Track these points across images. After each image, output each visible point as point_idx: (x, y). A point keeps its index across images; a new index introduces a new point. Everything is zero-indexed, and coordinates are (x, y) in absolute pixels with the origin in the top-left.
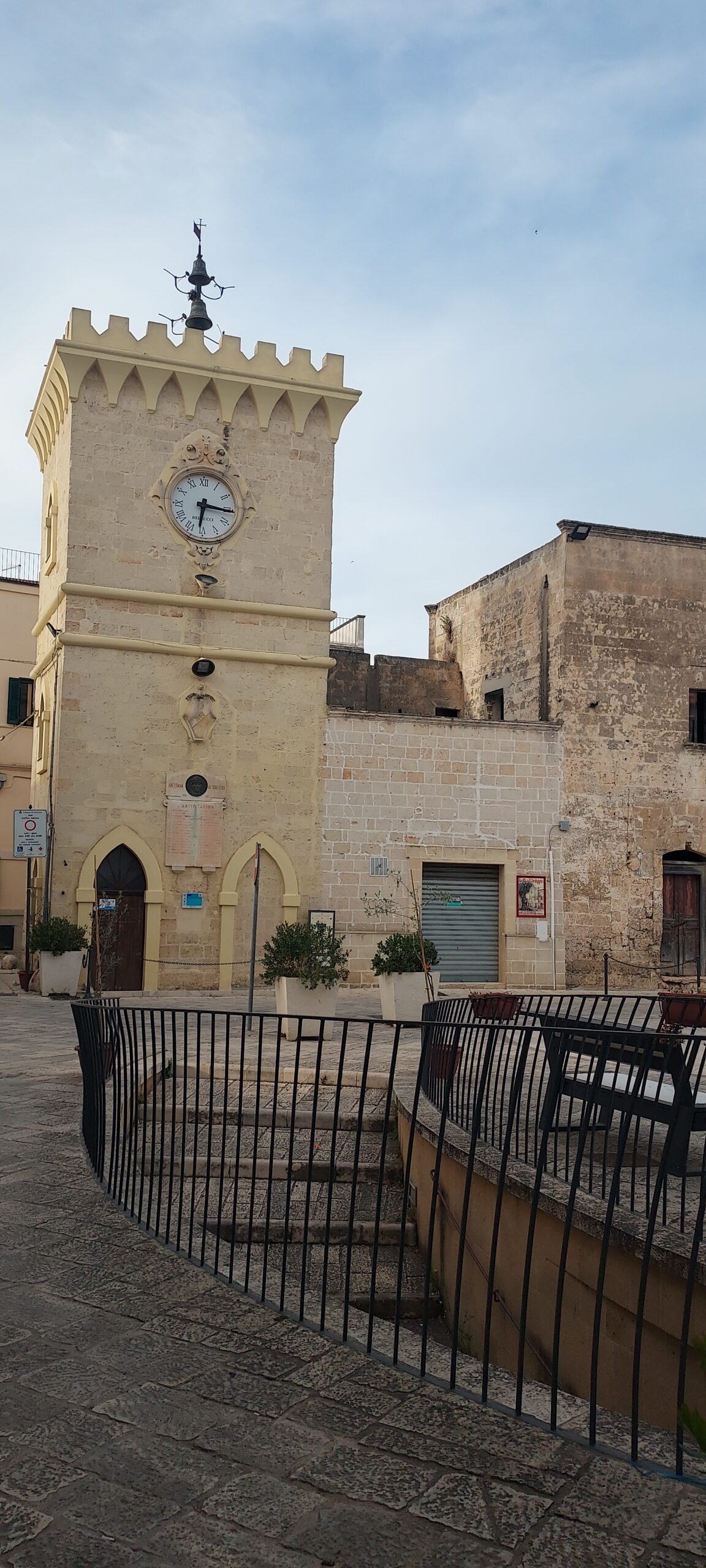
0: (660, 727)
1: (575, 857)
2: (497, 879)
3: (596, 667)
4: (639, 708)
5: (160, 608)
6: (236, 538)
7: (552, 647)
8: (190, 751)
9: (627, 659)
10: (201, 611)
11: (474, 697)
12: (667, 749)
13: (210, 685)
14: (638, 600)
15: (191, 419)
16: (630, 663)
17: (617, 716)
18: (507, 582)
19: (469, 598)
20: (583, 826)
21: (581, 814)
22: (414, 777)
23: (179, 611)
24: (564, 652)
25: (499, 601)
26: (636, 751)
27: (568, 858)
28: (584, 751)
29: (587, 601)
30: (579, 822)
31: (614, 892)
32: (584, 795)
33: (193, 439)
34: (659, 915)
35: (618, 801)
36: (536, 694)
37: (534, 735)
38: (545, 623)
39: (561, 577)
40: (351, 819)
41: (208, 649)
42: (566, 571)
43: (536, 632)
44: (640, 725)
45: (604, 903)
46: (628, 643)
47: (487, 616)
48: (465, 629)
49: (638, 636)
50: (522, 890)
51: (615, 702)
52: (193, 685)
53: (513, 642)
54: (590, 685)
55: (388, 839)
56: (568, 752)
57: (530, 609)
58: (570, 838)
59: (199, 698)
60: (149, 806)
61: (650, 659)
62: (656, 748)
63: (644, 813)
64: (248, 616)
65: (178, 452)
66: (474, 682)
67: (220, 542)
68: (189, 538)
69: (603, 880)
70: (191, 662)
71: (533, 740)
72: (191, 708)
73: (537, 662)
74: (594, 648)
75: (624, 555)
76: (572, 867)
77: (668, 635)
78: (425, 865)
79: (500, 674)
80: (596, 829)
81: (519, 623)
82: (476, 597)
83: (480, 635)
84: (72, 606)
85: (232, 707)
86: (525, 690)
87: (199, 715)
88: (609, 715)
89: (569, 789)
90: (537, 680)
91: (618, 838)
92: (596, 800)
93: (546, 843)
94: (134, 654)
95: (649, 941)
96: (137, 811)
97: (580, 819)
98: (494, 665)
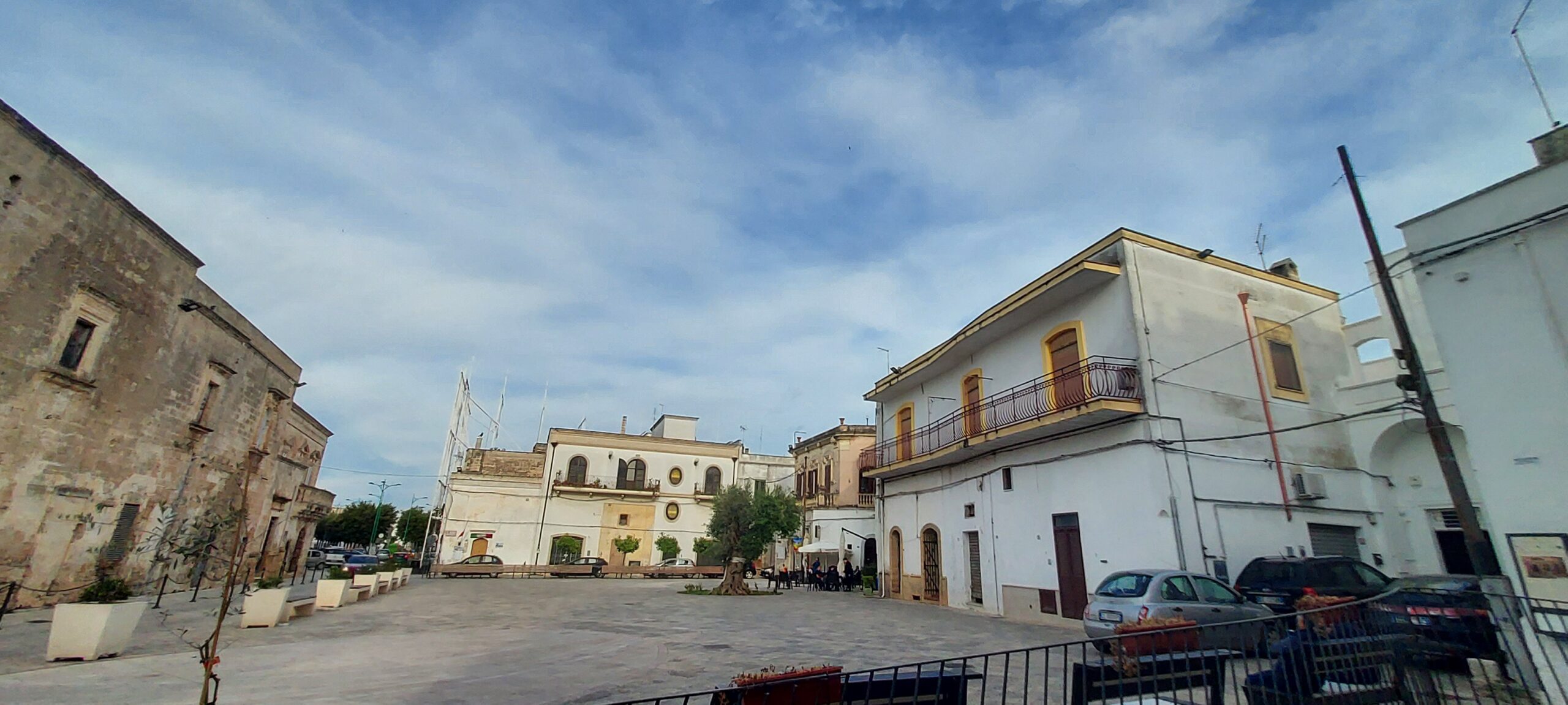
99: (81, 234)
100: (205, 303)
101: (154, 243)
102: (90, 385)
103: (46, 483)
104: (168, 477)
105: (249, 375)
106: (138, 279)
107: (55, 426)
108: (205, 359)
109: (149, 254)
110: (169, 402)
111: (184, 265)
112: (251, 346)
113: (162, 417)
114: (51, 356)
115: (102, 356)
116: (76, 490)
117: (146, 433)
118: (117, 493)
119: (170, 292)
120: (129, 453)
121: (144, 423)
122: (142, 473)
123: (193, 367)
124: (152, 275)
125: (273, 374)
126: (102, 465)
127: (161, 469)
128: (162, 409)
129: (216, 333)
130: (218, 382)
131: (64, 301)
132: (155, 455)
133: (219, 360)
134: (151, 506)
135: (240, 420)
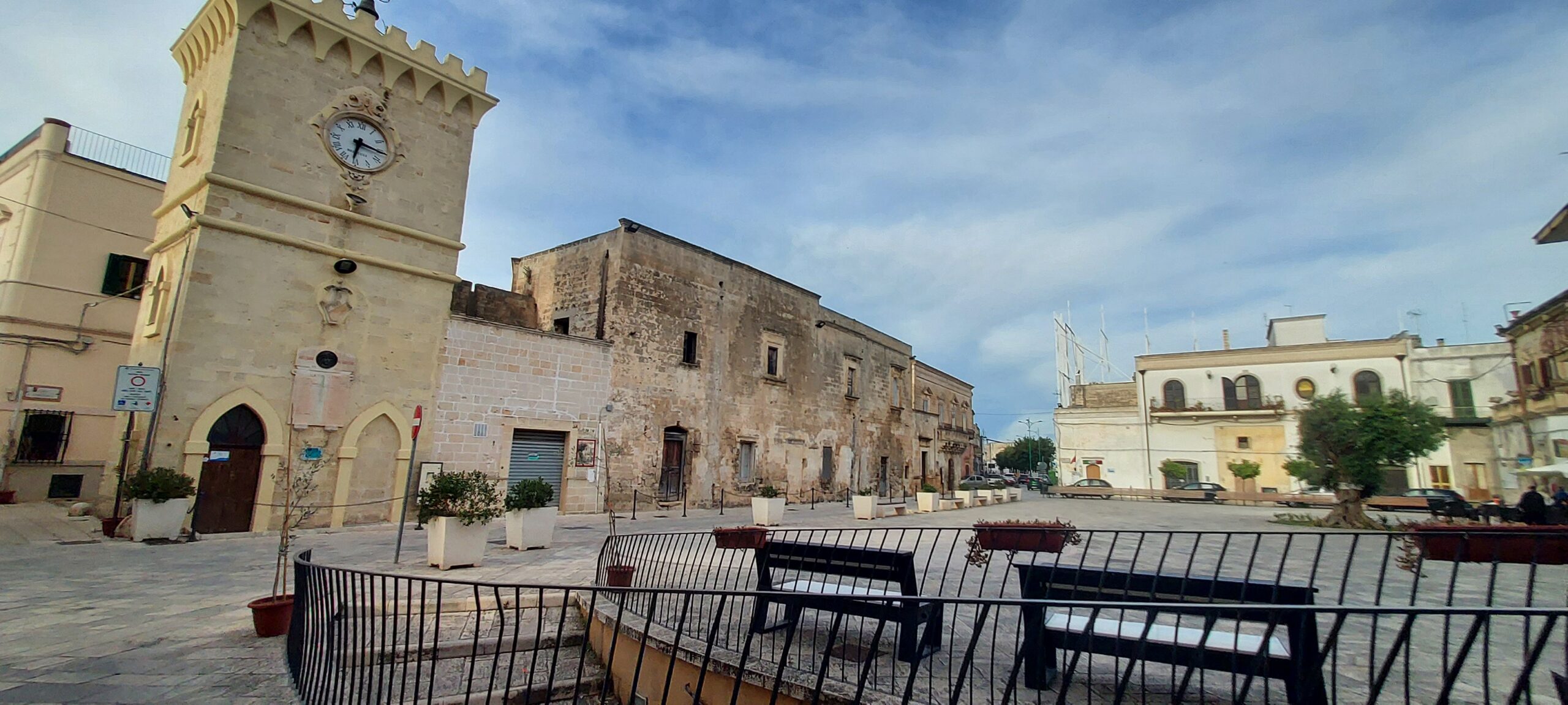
0: (667, 352)
1: (614, 428)
2: (564, 441)
3: (635, 311)
4: (657, 338)
5: (308, 213)
6: (384, 174)
7: (609, 294)
8: (323, 331)
9: (653, 308)
10: (348, 222)
11: (545, 321)
12: (671, 365)
13: (348, 282)
14: (661, 275)
15: (356, 76)
16: (655, 311)
17: (645, 342)
18: (578, 250)
19: (546, 257)
20: (620, 408)
21: (620, 401)
22: (513, 369)
23: (326, 218)
24: (618, 298)
25: (570, 262)
26: (655, 365)
27: (611, 428)
28: (624, 361)
29: (633, 270)
30: (618, 406)
31: (635, 451)
32: (623, 389)
33: (356, 91)
34: (660, 466)
35: (642, 394)
36: (594, 323)
37: (596, 348)
38: (604, 279)
39: (619, 253)
40: (462, 395)
41: (351, 253)
42: (622, 249)
43: (598, 284)
44: (657, 349)
45: (629, 457)
46: (654, 299)
47: (560, 270)
48: (542, 277)
49: (660, 296)
50: (581, 448)
51: (644, 334)
52: (334, 279)
53: (580, 289)
54: (631, 321)
55: (489, 411)
56: (615, 361)
57: (594, 269)
58: (612, 416)
59: (338, 290)
60: (277, 373)
61: (665, 310)
62: (665, 363)
63: (656, 403)
64: (390, 233)
65: (341, 98)
66: (546, 311)
67: (372, 173)
68: (343, 164)
69: (631, 443)
70: (335, 261)
71: (595, 351)
72: (330, 297)
73: (597, 302)
74: (635, 299)
75: (655, 247)
76: (612, 434)
77: (676, 298)
78: (516, 430)
79: (567, 308)
80: (628, 411)
81: (585, 277)
82: (553, 257)
83: (554, 281)
84: (215, 194)
85: (367, 301)
86: (586, 320)
87: (335, 304)
88: (640, 341)
89: (614, 384)
90: (597, 314)
91: (641, 417)
92: (630, 392)
93: (597, 418)
94: (277, 245)
95: (653, 481)
96: (263, 377)
97: (620, 404)
98: (563, 302)
99: (756, 301)
100: (830, 320)
101: (792, 293)
102: (783, 382)
103: (782, 437)
104: (842, 430)
105: (873, 358)
106: (790, 317)
107: (776, 406)
108: (842, 354)
109: (791, 300)
110: (827, 384)
111: (811, 300)
112: (868, 339)
113: (827, 394)
114: (763, 370)
115: (786, 364)
116: (796, 440)
117: (821, 405)
118: (817, 441)
119: (808, 319)
120: (815, 417)
121: (818, 399)
122: (826, 428)
123: (835, 360)
124: (796, 312)
125: (890, 354)
126: (805, 426)
127: (837, 425)
128: (825, 389)
129: (842, 336)
130: (853, 367)
131: (759, 339)
132: (831, 418)
133: (850, 353)
134: (838, 448)
135: (877, 388)
